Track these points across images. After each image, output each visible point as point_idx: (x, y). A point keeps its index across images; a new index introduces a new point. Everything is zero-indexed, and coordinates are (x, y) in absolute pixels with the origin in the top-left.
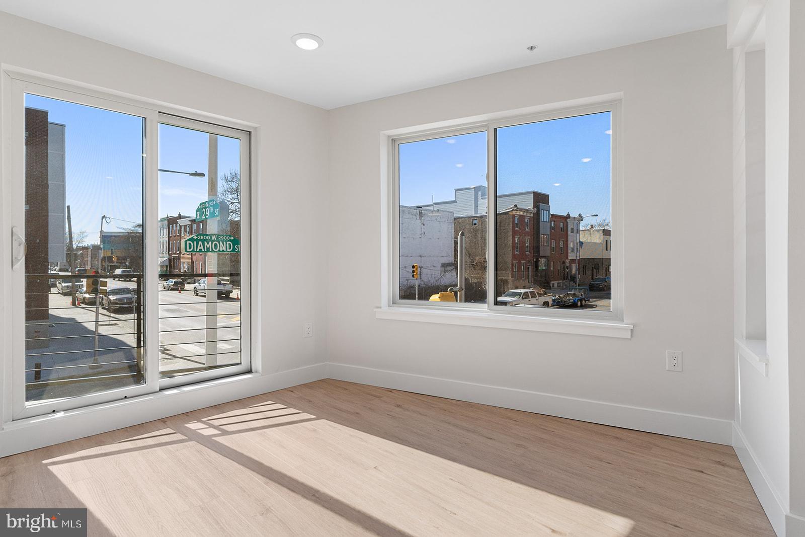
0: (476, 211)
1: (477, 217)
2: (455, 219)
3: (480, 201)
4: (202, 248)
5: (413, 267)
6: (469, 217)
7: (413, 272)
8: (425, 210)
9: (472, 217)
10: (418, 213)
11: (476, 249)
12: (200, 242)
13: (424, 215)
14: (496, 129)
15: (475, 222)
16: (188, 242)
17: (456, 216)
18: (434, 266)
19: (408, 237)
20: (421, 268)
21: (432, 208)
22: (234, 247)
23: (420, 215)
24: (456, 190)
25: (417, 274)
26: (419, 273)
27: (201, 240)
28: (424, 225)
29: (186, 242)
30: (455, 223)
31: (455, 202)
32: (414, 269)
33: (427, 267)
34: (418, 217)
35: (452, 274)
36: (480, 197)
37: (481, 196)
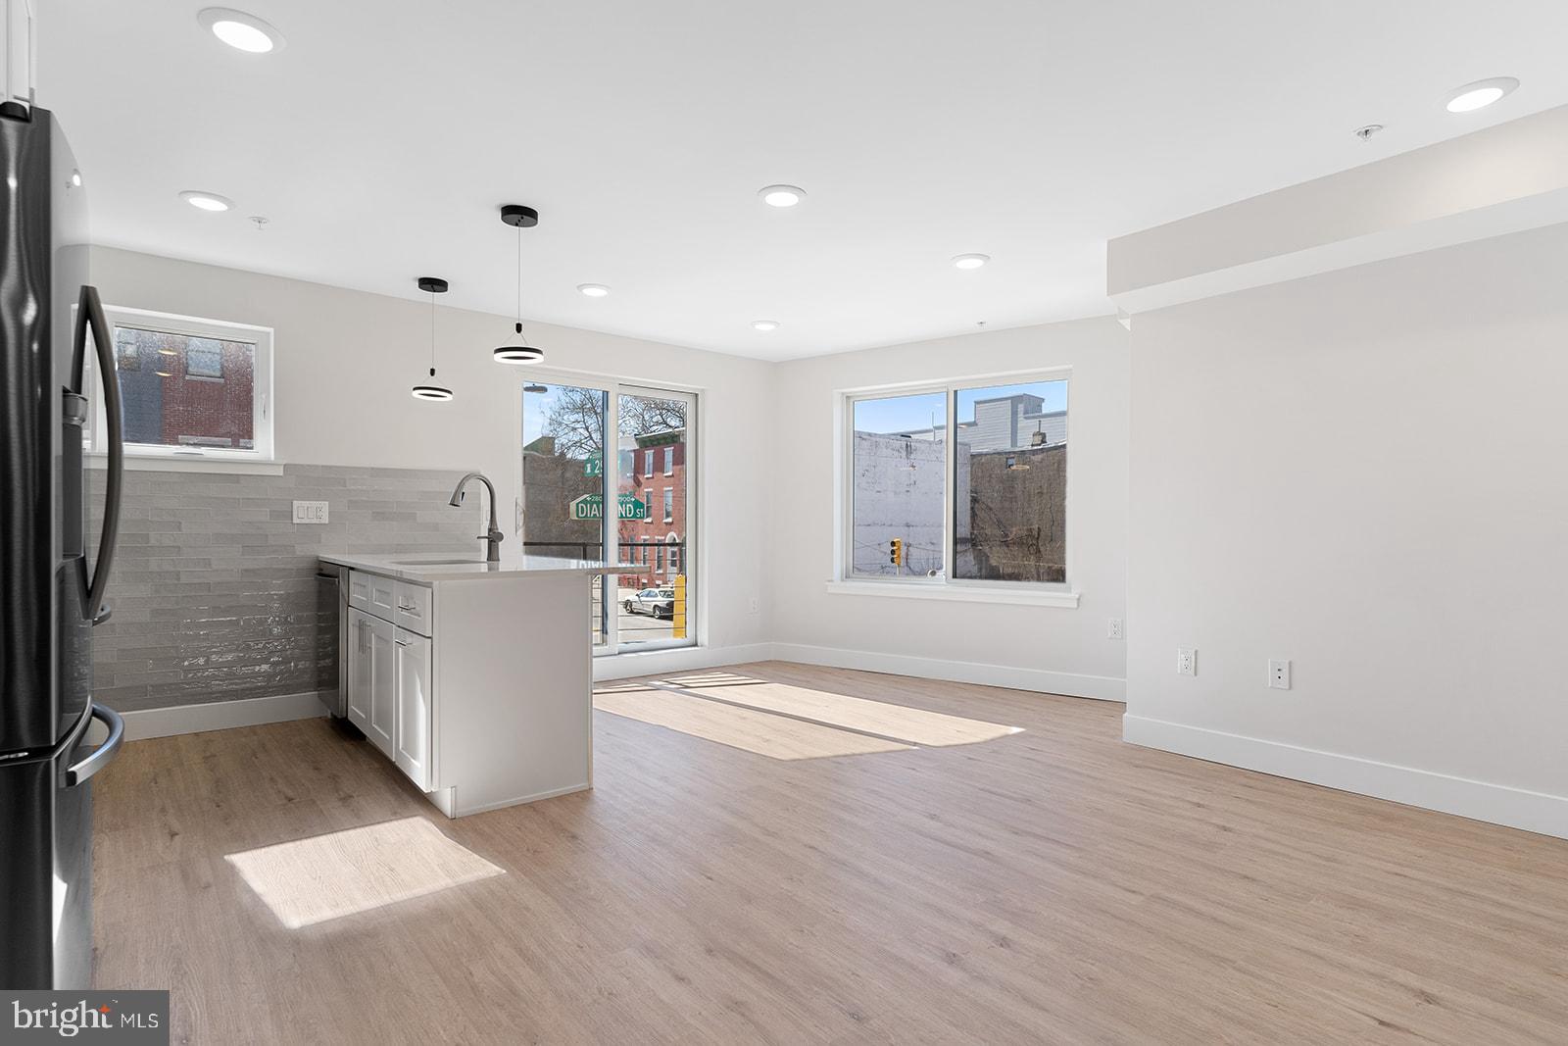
0: (1014, 442)
1: (1014, 453)
2: (973, 456)
3: (1022, 423)
4: (597, 512)
5: (893, 544)
6: (999, 453)
7: (893, 552)
8: (917, 441)
9: (1006, 453)
10: (904, 446)
11: (1012, 512)
12: (595, 505)
13: (915, 450)
14: (956, 392)
15: (1010, 462)
16: (580, 505)
17: (974, 451)
18: (933, 544)
19: (885, 491)
20: (908, 546)
21: (929, 437)
22: (635, 511)
23: (907, 451)
24: (977, 403)
25: (899, 556)
26: (903, 554)
27: (595, 502)
28: (913, 467)
29: (577, 504)
30: (972, 465)
31: (974, 424)
32: (895, 548)
33: (920, 544)
34: (904, 454)
35: (967, 559)
36: (1021, 415)
37: (1024, 414)
